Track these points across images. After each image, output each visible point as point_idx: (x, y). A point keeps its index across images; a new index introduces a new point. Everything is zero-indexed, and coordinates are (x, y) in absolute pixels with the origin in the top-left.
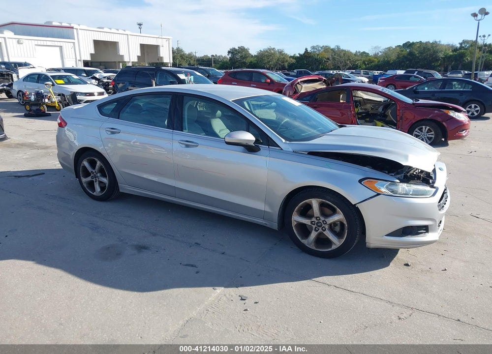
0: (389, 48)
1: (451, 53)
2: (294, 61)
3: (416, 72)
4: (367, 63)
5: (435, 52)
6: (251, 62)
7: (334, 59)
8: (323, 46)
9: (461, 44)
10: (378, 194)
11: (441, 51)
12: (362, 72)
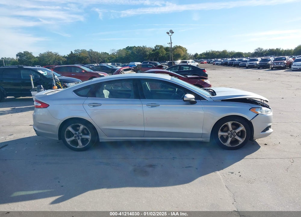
0: (120, 50)
1: (152, 52)
2: (66, 59)
3: (148, 63)
4: (110, 59)
5: (145, 52)
6: (35, 61)
7: (91, 57)
8: (82, 50)
9: (155, 47)
10: (258, 114)
11: (148, 51)
12: (116, 64)
